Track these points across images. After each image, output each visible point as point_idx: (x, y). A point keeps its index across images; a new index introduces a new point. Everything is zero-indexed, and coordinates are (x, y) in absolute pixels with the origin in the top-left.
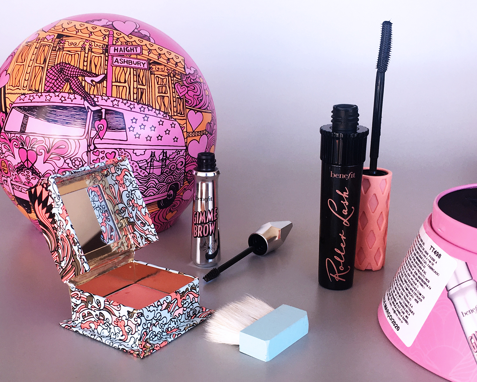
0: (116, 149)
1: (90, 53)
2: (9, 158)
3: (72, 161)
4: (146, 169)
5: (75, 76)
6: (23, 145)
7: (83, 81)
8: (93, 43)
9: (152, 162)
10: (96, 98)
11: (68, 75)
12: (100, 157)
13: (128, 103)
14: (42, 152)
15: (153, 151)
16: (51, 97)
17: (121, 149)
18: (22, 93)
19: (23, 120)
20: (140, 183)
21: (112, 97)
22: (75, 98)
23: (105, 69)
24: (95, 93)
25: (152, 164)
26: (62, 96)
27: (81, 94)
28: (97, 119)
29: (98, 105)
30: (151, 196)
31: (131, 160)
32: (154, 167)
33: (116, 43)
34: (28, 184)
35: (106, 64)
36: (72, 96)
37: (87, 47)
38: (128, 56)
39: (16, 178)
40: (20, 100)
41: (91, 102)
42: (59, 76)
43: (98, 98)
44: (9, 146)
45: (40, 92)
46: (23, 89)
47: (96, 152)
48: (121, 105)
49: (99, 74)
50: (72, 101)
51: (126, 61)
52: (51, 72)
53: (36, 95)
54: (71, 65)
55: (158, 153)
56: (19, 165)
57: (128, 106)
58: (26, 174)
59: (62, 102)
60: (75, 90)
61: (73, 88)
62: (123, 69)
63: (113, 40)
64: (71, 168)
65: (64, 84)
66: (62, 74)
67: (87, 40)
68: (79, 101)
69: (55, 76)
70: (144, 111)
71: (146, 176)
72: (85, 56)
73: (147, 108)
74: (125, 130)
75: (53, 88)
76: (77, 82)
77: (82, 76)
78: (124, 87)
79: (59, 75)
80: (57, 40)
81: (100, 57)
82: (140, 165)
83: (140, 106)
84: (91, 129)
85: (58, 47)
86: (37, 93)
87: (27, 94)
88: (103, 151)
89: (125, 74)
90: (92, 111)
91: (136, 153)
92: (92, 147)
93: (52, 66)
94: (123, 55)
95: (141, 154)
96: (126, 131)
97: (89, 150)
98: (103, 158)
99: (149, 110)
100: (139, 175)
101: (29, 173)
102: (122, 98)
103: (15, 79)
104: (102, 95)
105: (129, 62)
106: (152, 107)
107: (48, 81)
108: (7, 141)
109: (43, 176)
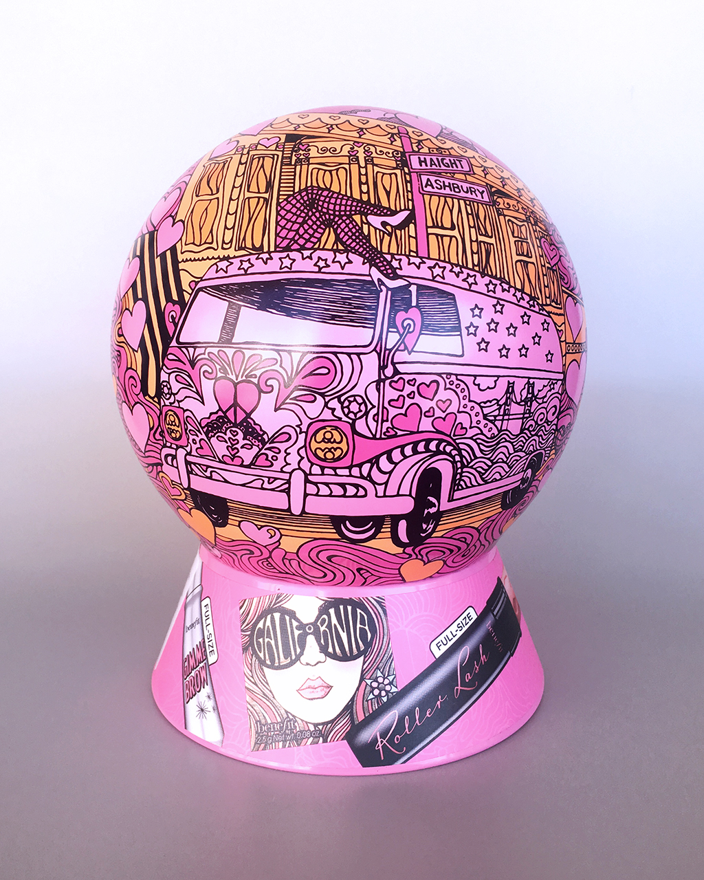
0: (439, 375)
1: (370, 167)
2: (190, 404)
3: (342, 403)
4: (495, 420)
5: (345, 215)
6: (226, 372)
7: (365, 224)
8: (372, 149)
9: (508, 406)
10: (396, 260)
11: (328, 211)
12: (405, 393)
13: (462, 272)
14: (272, 386)
15: (512, 380)
16: (294, 260)
17: (451, 374)
18: (221, 257)
19: (226, 316)
20: (481, 451)
21: (429, 258)
22: (350, 262)
23: (408, 200)
24: (394, 250)
25: (508, 409)
26: (319, 258)
27: (363, 251)
28: (399, 306)
29: (401, 277)
30: (496, 480)
31: (470, 401)
32: (511, 417)
33: (419, 149)
34: (233, 460)
35: (409, 189)
36: (342, 258)
37: (361, 156)
38: (448, 175)
39: (201, 448)
40: (217, 272)
41: (386, 270)
42: (307, 214)
43: (400, 260)
44: (189, 376)
45: (265, 251)
46: (223, 248)
47: (396, 382)
48: (450, 278)
49: (398, 210)
50: (343, 268)
51: (447, 184)
52: (288, 207)
53: (257, 259)
54: (332, 191)
55: (519, 385)
56: (214, 417)
57: (464, 280)
58: (229, 438)
59: (319, 272)
60: (348, 243)
61: (344, 240)
62: (446, 201)
63: (412, 143)
64: (340, 419)
65: (322, 231)
66: (314, 210)
67: (358, 143)
68: (358, 266)
69: (299, 216)
70: (494, 292)
71: (495, 437)
72: (360, 174)
73: (500, 284)
74: (459, 333)
75: (296, 242)
76: (351, 226)
77: (361, 213)
78: (451, 237)
79: (308, 212)
80: (289, 145)
81: (393, 176)
82: (486, 411)
83: (487, 279)
84: (388, 329)
85: (294, 158)
86: (259, 254)
87: (235, 257)
88: (412, 380)
89: (451, 211)
90: (388, 289)
91: (479, 385)
92: (389, 371)
93: (289, 196)
94: (440, 173)
95: (488, 388)
96: (461, 335)
97: (383, 377)
98: (412, 396)
99: (504, 290)
100: (482, 433)
101: (237, 433)
102: (449, 262)
103: (201, 229)
104: (407, 253)
105: (454, 188)
106: (508, 283)
107: (283, 228)
108: (185, 364)
109: (272, 440)
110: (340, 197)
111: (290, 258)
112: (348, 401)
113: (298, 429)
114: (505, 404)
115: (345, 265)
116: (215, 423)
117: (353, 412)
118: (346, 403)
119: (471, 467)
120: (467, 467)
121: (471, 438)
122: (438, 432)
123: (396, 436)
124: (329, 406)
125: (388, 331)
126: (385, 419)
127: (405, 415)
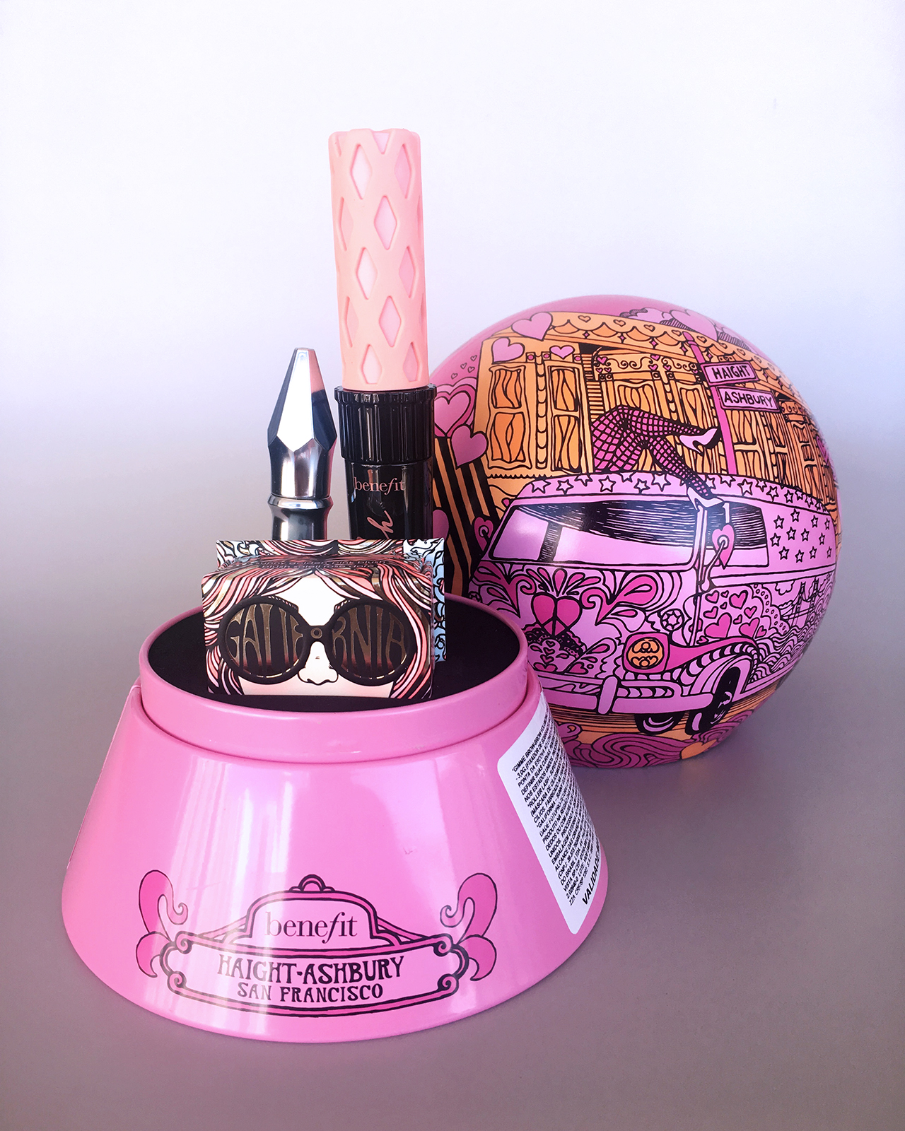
0: (748, 585)
1: (672, 382)
3: (661, 617)
4: (788, 619)
5: (659, 436)
6: (546, 588)
7: (679, 444)
8: (670, 363)
10: (710, 479)
11: (642, 432)
12: (718, 605)
13: (766, 486)
15: (803, 581)
16: (614, 483)
17: (757, 584)
18: (537, 476)
19: (546, 535)
20: (774, 647)
21: (738, 475)
22: (669, 484)
23: (714, 417)
24: (707, 470)
25: (798, 607)
26: (639, 480)
27: (679, 472)
28: (715, 524)
29: (715, 496)
31: (771, 605)
32: (800, 614)
33: (710, 359)
34: (545, 667)
35: (712, 405)
36: (660, 479)
37: (662, 370)
38: (741, 385)
40: (533, 491)
41: (702, 489)
42: (622, 435)
43: (714, 479)
44: (504, 590)
45: (583, 472)
46: (537, 467)
47: (711, 595)
48: (757, 493)
49: (706, 428)
50: (662, 490)
51: (742, 396)
52: (602, 427)
53: (576, 480)
54: (642, 411)
55: (809, 584)
56: (530, 629)
57: (768, 494)
59: (640, 494)
60: (665, 464)
61: (661, 461)
62: (745, 415)
63: (702, 352)
64: (658, 631)
65: (639, 453)
66: (628, 431)
67: (655, 355)
68: (676, 487)
69: (614, 437)
70: (792, 501)
71: (786, 633)
72: (666, 392)
73: (796, 493)
74: (765, 545)
75: (614, 464)
76: (666, 447)
77: (674, 434)
78: (754, 451)
79: (623, 433)
80: (587, 357)
81: (695, 391)
82: (783, 612)
83: (786, 489)
84: (705, 546)
85: (596, 374)
86: (578, 475)
87: (551, 477)
88: (725, 593)
89: (751, 425)
90: (705, 508)
91: (779, 590)
94: (734, 385)
95: (786, 591)
97: (700, 591)
98: (724, 607)
99: (798, 498)
100: (778, 633)
101: (554, 644)
102: (755, 478)
103: (508, 445)
104: (719, 472)
105: (749, 399)
106: (801, 491)
107: (600, 449)
108: (500, 579)
109: (590, 651)
110: (651, 416)
111: (610, 481)
112: (668, 614)
113: (617, 642)
114: (798, 603)
115: (663, 487)
116: (530, 635)
117: (671, 625)
118: (665, 617)
119: (765, 663)
120: (761, 663)
121: (769, 638)
122: (744, 636)
123: (707, 643)
124: (649, 619)
125: (706, 549)
126: (699, 629)
127: (717, 624)
